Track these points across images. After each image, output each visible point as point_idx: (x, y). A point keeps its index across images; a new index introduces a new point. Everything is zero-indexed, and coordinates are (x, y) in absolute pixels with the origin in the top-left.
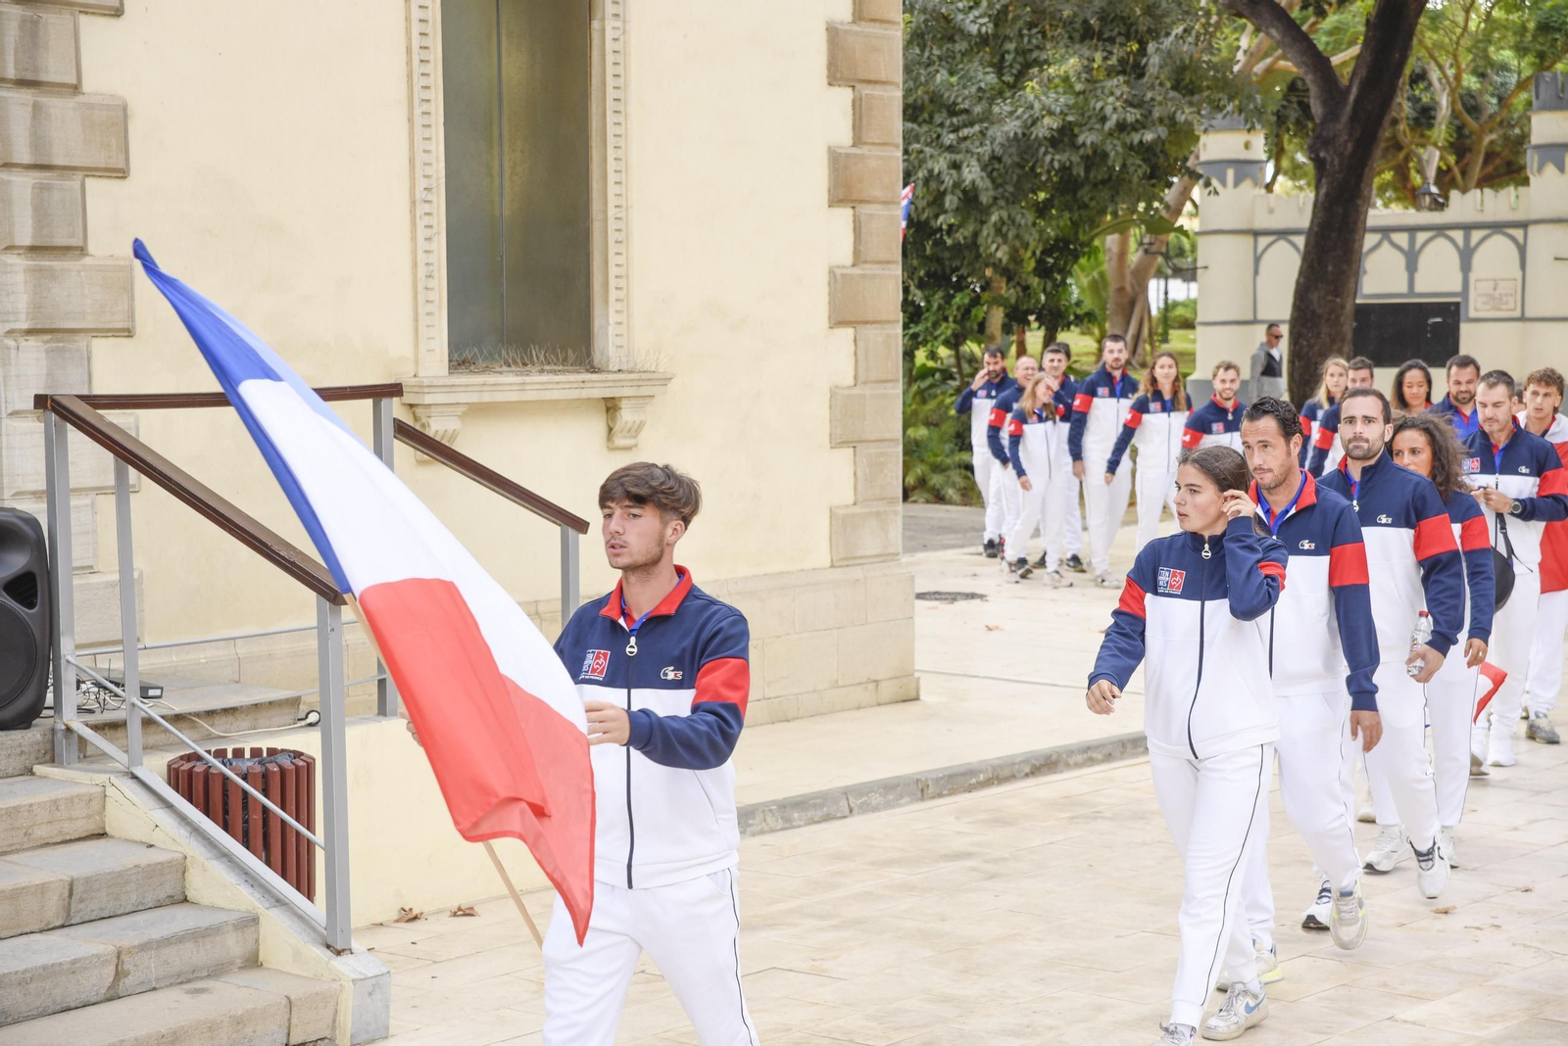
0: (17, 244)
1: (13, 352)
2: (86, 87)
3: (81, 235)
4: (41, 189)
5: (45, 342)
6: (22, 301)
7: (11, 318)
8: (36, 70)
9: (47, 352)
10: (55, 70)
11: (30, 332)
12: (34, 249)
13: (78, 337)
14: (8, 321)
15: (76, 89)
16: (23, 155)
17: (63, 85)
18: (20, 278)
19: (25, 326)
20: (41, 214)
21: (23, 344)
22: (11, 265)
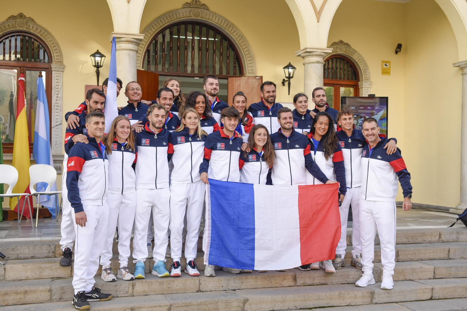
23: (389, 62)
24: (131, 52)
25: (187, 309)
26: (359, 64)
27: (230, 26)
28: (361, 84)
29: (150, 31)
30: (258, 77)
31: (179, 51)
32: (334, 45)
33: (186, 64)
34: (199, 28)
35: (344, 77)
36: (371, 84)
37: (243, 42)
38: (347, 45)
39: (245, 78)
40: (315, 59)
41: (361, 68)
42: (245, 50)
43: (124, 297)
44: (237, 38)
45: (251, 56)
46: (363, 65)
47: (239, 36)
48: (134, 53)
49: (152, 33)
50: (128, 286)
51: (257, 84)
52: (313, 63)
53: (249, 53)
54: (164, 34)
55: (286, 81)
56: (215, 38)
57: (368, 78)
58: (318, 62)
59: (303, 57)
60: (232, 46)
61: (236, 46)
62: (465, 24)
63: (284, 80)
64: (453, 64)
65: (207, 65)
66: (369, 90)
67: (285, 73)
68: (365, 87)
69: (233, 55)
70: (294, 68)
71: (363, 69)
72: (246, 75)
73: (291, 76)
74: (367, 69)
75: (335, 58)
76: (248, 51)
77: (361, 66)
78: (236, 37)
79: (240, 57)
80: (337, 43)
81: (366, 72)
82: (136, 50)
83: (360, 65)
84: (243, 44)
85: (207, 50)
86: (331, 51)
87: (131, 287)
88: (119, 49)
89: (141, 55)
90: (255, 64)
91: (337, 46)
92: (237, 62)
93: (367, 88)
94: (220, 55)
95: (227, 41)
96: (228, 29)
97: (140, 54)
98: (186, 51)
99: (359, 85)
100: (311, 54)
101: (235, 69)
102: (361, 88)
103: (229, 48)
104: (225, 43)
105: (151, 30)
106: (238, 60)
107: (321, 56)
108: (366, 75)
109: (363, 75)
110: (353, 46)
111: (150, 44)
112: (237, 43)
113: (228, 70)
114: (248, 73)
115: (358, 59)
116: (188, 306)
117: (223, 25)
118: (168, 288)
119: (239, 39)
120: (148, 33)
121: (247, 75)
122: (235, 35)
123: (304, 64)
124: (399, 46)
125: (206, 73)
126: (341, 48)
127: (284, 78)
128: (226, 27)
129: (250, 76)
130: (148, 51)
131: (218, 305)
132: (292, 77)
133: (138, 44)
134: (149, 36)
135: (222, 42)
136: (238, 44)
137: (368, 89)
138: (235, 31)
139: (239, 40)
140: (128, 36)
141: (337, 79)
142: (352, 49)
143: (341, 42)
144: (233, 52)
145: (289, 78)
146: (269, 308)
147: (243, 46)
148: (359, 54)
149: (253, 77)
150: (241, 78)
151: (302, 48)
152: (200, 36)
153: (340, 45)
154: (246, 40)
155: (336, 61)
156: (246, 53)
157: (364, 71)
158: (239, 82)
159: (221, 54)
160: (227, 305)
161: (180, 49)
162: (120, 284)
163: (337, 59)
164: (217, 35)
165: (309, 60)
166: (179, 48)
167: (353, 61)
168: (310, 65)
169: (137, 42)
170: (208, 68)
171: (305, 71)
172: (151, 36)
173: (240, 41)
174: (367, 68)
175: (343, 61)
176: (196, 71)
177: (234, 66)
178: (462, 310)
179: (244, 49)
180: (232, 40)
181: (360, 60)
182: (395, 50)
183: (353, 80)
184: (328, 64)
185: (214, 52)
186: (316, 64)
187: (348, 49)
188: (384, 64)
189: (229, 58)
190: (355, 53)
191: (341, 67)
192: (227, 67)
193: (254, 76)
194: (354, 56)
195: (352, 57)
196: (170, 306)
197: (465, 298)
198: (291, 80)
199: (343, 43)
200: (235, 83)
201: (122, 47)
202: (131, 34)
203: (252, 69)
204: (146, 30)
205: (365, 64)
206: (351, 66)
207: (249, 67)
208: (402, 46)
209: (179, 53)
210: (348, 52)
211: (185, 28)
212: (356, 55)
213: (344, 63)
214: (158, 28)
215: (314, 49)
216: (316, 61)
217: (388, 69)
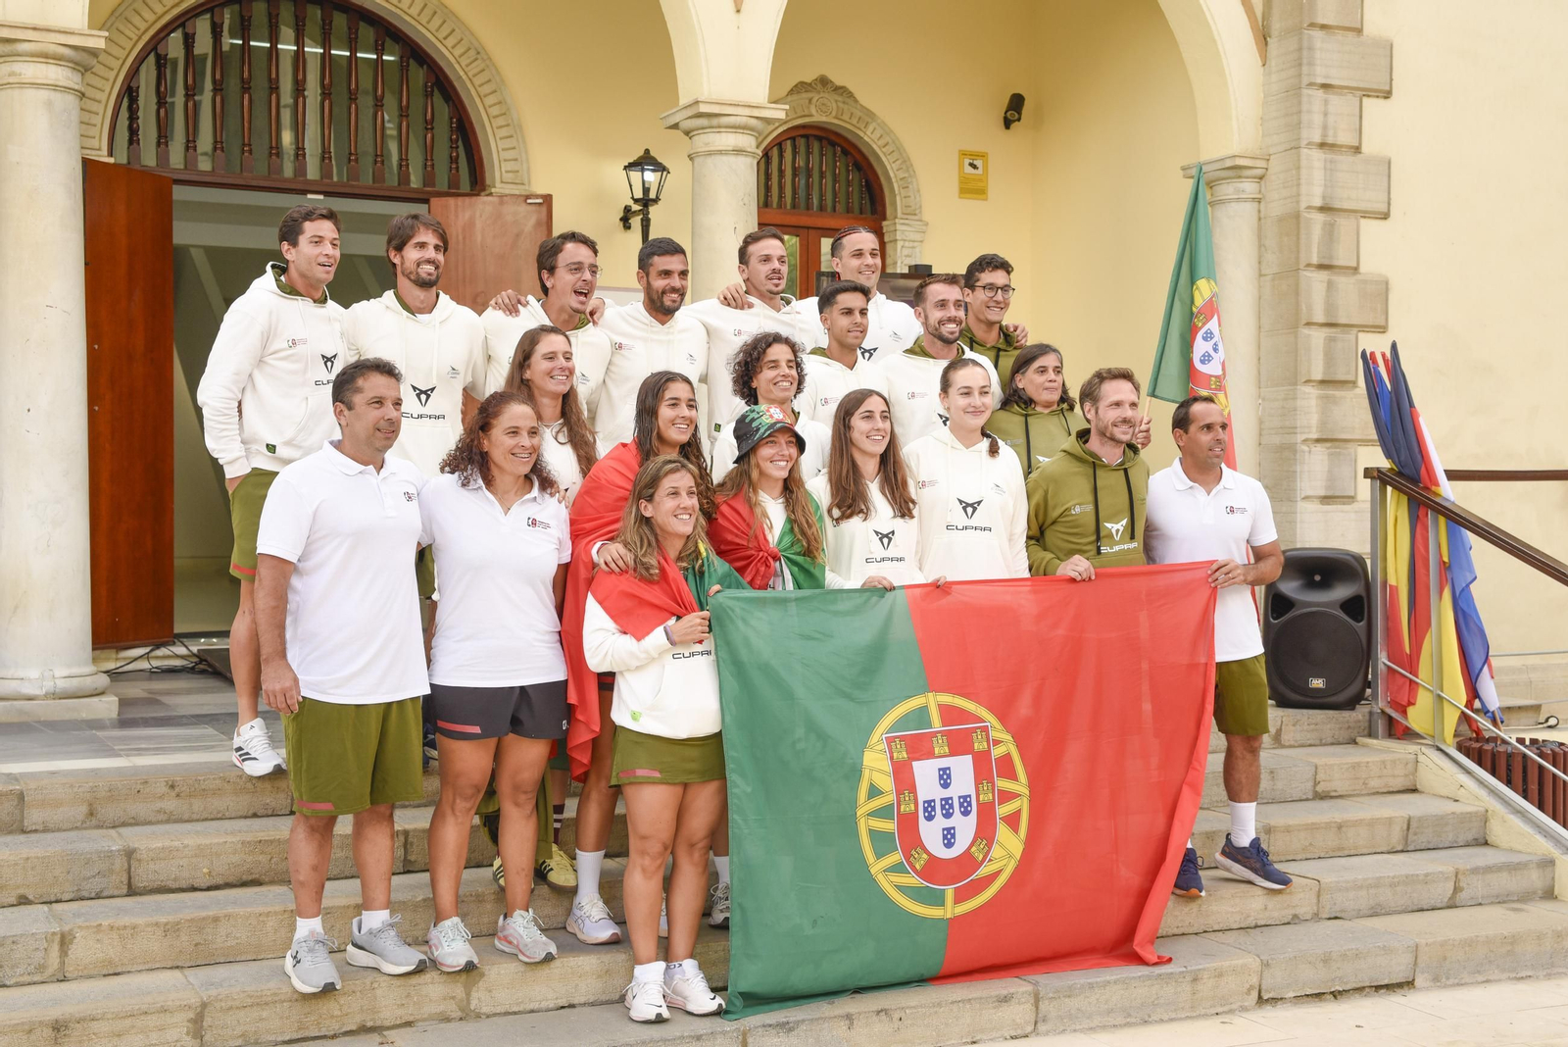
0: (1313, 378)
1: (1307, 454)
2: (1363, 269)
3: (1354, 373)
4: (1330, 340)
5: (1328, 448)
6: (1314, 419)
7: (1306, 430)
8: (1331, 257)
9: (1330, 455)
10: (1343, 258)
11: (1318, 441)
12: (1322, 382)
13: (1349, 445)
14: (1304, 433)
15: (1356, 269)
16: (1320, 318)
17: (1347, 268)
18: (1313, 402)
19: (1315, 436)
20: (1329, 359)
21: (1313, 449)
22: (1309, 393)
23: (983, 156)
24: (57, 97)
25: (265, 1014)
26: (884, 159)
27: (435, 13)
28: (892, 229)
29: (137, 20)
30: (537, 196)
31: (246, 96)
32: (798, 92)
33: (274, 145)
34: (319, 16)
35: (834, 202)
36: (924, 228)
37: (484, 70)
38: (842, 91)
39: (490, 198)
40: (729, 140)
41: (892, 175)
42: (489, 101)
43: (29, 984)
44: (460, 56)
45: (510, 121)
46: (898, 162)
47: (469, 49)
48: (71, 100)
49: (143, 26)
50: (46, 945)
51: (532, 221)
52: (720, 152)
53: (503, 112)
54: (189, 30)
55: (635, 212)
56: (380, 51)
57: (915, 210)
58: (739, 151)
59: (687, 133)
60: (441, 85)
61: (456, 84)
62: (1217, 37)
63: (627, 209)
64: (1184, 169)
65: (353, 151)
66: (917, 250)
67: (631, 186)
68: (905, 240)
69: (446, 117)
70: (660, 168)
71: (896, 176)
72: (493, 190)
73: (652, 195)
74: (910, 176)
75: (802, 136)
76: (500, 103)
77: (890, 167)
78: (457, 52)
79: (471, 123)
80: (810, 84)
81: (907, 187)
82: (76, 87)
83: (886, 163)
84: (483, 81)
85: (353, 97)
86: (782, 115)
87: (56, 948)
88: (11, 81)
89: (102, 107)
90: (526, 152)
91: (810, 95)
92: (460, 143)
93: (910, 241)
94: (401, 115)
95: (425, 67)
96: (428, 22)
97: (99, 102)
98: (274, 96)
99: (884, 231)
100: (715, 122)
101: (454, 166)
102: (891, 242)
103: (432, 91)
104: (418, 75)
105: (140, 15)
106: (464, 131)
107: (748, 132)
108: (909, 197)
109: (898, 198)
110: (864, 98)
111: (135, 66)
112: (462, 73)
113: (429, 169)
114: (502, 182)
115: (881, 143)
116: (266, 1004)
117: (409, 8)
118: (196, 945)
119: (469, 61)
120: (130, 26)
121: (499, 188)
122: (453, 47)
123: (691, 157)
124: (1016, 103)
125: (348, 180)
126: (823, 104)
127: (628, 204)
128: (419, 15)
129: (507, 192)
130: (130, 92)
131: (375, 998)
132: (656, 200)
133: (83, 67)
134: (131, 39)
135: (407, 70)
136: (464, 77)
137: (913, 247)
138: (453, 30)
139: (467, 66)
140: (44, 34)
141: (810, 212)
142: (858, 107)
143: (824, 81)
144: (447, 110)
145: (646, 202)
146: (557, 999)
147: (480, 86)
148: (883, 125)
149: (520, 196)
150: (474, 198)
151: (683, 101)
152: (326, 43)
153: (819, 92)
154: (494, 64)
155: (808, 146)
156: (494, 111)
157: (901, 183)
158: (467, 215)
159: (403, 113)
160: (408, 996)
161: (250, 88)
162: (15, 939)
163: (811, 139)
164: (389, 42)
165: (707, 144)
166: (246, 87)
167: (865, 150)
168: (710, 161)
169: (83, 61)
170: (356, 160)
171: (696, 179)
172: (140, 38)
173: (470, 67)
174: (912, 173)
175: (830, 148)
176: (312, 172)
177: (451, 157)
178: (1183, 972)
179: (485, 96)
180: (442, 64)
181: (887, 147)
182: (1003, 115)
183: (864, 216)
184: (781, 156)
185: (379, 104)
186: (732, 159)
187: (846, 107)
188: (967, 161)
189: (432, 129)
190: (870, 120)
191: (824, 169)
192: (426, 160)
193: (524, 193)
194: (868, 133)
195: (861, 134)
196: (199, 1010)
197: (1196, 934)
198: (651, 209)
199: (829, 86)
200: (457, 216)
201: (20, 75)
202: (56, 29)
203: (516, 169)
204: (121, 15)
205: (905, 161)
206: (858, 167)
207: (505, 160)
208: (1026, 102)
209: (246, 102)
210: (846, 117)
211: (270, 14)
212: (875, 129)
213: (835, 154)
214: (166, 8)
215: (724, 107)
216: (731, 148)
217: (981, 180)
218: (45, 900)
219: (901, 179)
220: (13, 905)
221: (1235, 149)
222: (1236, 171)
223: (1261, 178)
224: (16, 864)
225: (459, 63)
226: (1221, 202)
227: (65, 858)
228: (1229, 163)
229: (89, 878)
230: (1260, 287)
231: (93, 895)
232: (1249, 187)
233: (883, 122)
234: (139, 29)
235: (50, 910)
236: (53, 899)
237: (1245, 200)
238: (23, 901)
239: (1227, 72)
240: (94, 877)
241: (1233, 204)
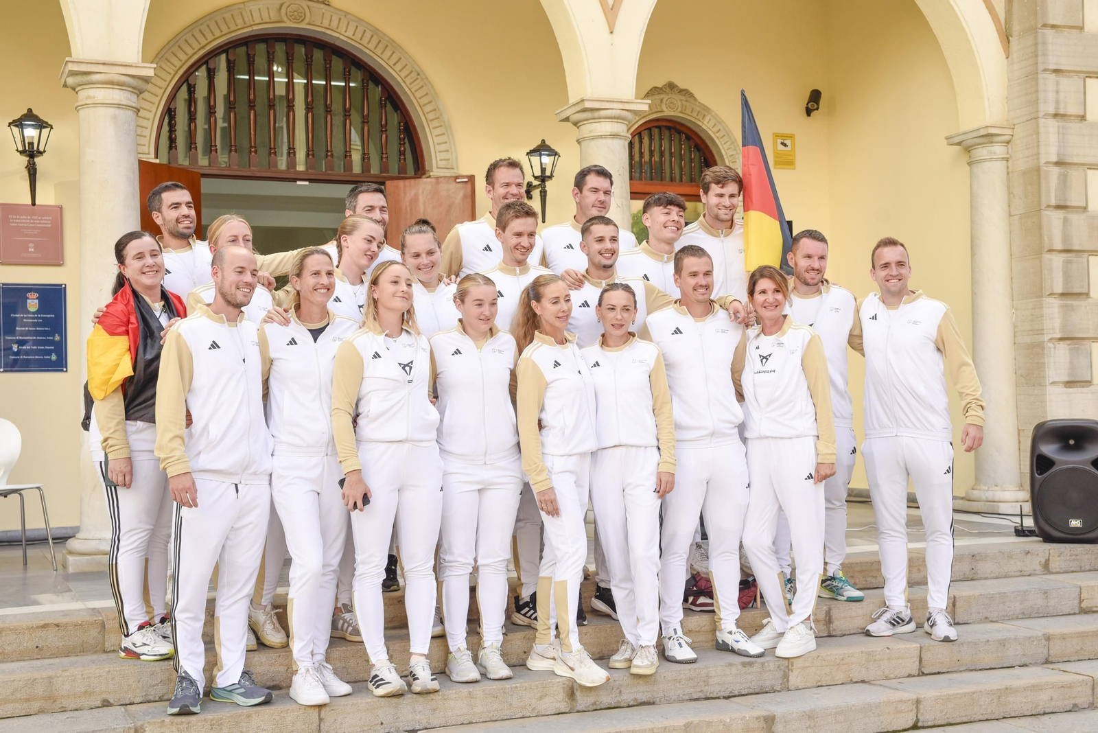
0: (1055, 292)
1: (1052, 349)
2: (1090, 208)
3: (1087, 287)
4: (1067, 263)
5: (1069, 345)
6: (1057, 323)
7: (1051, 331)
8: (1066, 200)
9: (1070, 350)
10: (1075, 199)
11: (1061, 339)
12: (1063, 295)
13: (1085, 342)
14: (1050, 334)
15: (1085, 208)
16: (1060, 247)
17: (1078, 207)
18: (1056, 310)
19: (1059, 336)
20: (1067, 276)
21: (1057, 346)
22: (1052, 303)
23: (791, 137)
24: (120, 112)
26: (717, 141)
27: (387, 46)
29: (174, 60)
30: (463, 177)
31: (252, 112)
32: (653, 94)
33: (272, 146)
34: (303, 53)
35: (681, 175)
37: (423, 87)
38: (685, 93)
39: (429, 180)
40: (607, 127)
42: (427, 108)
44: (405, 77)
45: (442, 123)
46: (727, 144)
48: (130, 114)
49: (178, 64)
51: (461, 195)
52: (601, 137)
53: (437, 116)
54: (211, 66)
55: (535, 186)
56: (347, 81)
58: (614, 136)
59: (575, 124)
60: (392, 99)
61: (403, 98)
62: (970, 38)
64: (947, 138)
65: (329, 149)
67: (532, 167)
69: (396, 122)
70: (553, 153)
72: (431, 174)
73: (548, 173)
75: (656, 127)
76: (435, 110)
78: (403, 74)
79: (414, 126)
80: (661, 89)
82: (134, 105)
83: (719, 144)
84: (423, 94)
85: (328, 110)
86: (646, 108)
88: (87, 102)
89: (150, 123)
90: (455, 145)
91: (662, 96)
92: (406, 141)
94: (364, 122)
95: (380, 87)
96: (382, 54)
97: (148, 119)
98: (272, 112)
100: (597, 114)
101: (402, 157)
103: (386, 104)
104: (376, 92)
105: (176, 56)
106: (410, 133)
107: (621, 121)
110: (702, 96)
111: (174, 93)
112: (407, 90)
113: (384, 160)
114: (438, 168)
115: (715, 129)
117: (368, 44)
119: (412, 80)
120: (169, 64)
121: (435, 172)
122: (400, 71)
123: (579, 142)
124: (815, 96)
125: (326, 171)
126: (671, 103)
128: (375, 48)
129: (441, 175)
130: (170, 112)
132: (550, 177)
133: (139, 90)
134: (170, 74)
135: (367, 91)
136: (409, 92)
138: (400, 59)
139: (411, 84)
140: (111, 67)
141: (664, 182)
143: (671, 86)
144: (396, 114)
145: (543, 178)
147: (420, 98)
148: (715, 117)
149: (451, 177)
150: (418, 180)
151: (572, 100)
152: (308, 76)
153: (668, 94)
154: (430, 83)
155: (660, 134)
156: (431, 116)
157: (730, 159)
158: (413, 192)
159: (365, 120)
161: (255, 106)
163: (663, 129)
164: (353, 70)
165: (591, 131)
166: (252, 105)
167: (702, 135)
168: (593, 143)
169: (139, 86)
170: (332, 156)
171: (583, 158)
172: (176, 72)
175: (677, 136)
176: (301, 168)
177: (400, 151)
179: (424, 105)
180: (392, 83)
181: (719, 133)
182: (805, 106)
184: (641, 142)
185: (347, 114)
186: (610, 141)
187: (688, 104)
188: (779, 141)
189: (386, 131)
190: (706, 113)
191: (673, 151)
192: (382, 154)
193: (454, 175)
194: (705, 123)
195: (700, 124)
198: (547, 183)
199: (675, 89)
200: (405, 193)
201: (94, 97)
202: (119, 63)
203: (448, 157)
204: (162, 56)
205: (733, 143)
206: (698, 148)
207: (440, 152)
208: (822, 96)
209: (252, 117)
210: (688, 112)
211: (268, 52)
212: (710, 120)
213: (680, 140)
214: (195, 51)
215: (603, 103)
216: (609, 134)
217: (790, 155)
218: (122, 703)
219: (730, 156)
220: (98, 707)
221: (988, 122)
222: (989, 138)
223: (1008, 142)
224: (101, 676)
225: (404, 82)
226: (978, 162)
227: (136, 671)
228: (983, 132)
229: (154, 686)
230: (1010, 224)
231: (157, 699)
232: (999, 150)
233: (716, 115)
234: (176, 67)
235: (126, 710)
236: (128, 702)
237: (997, 159)
238: (106, 704)
239: (979, 64)
240: (157, 685)
241: (987, 163)
